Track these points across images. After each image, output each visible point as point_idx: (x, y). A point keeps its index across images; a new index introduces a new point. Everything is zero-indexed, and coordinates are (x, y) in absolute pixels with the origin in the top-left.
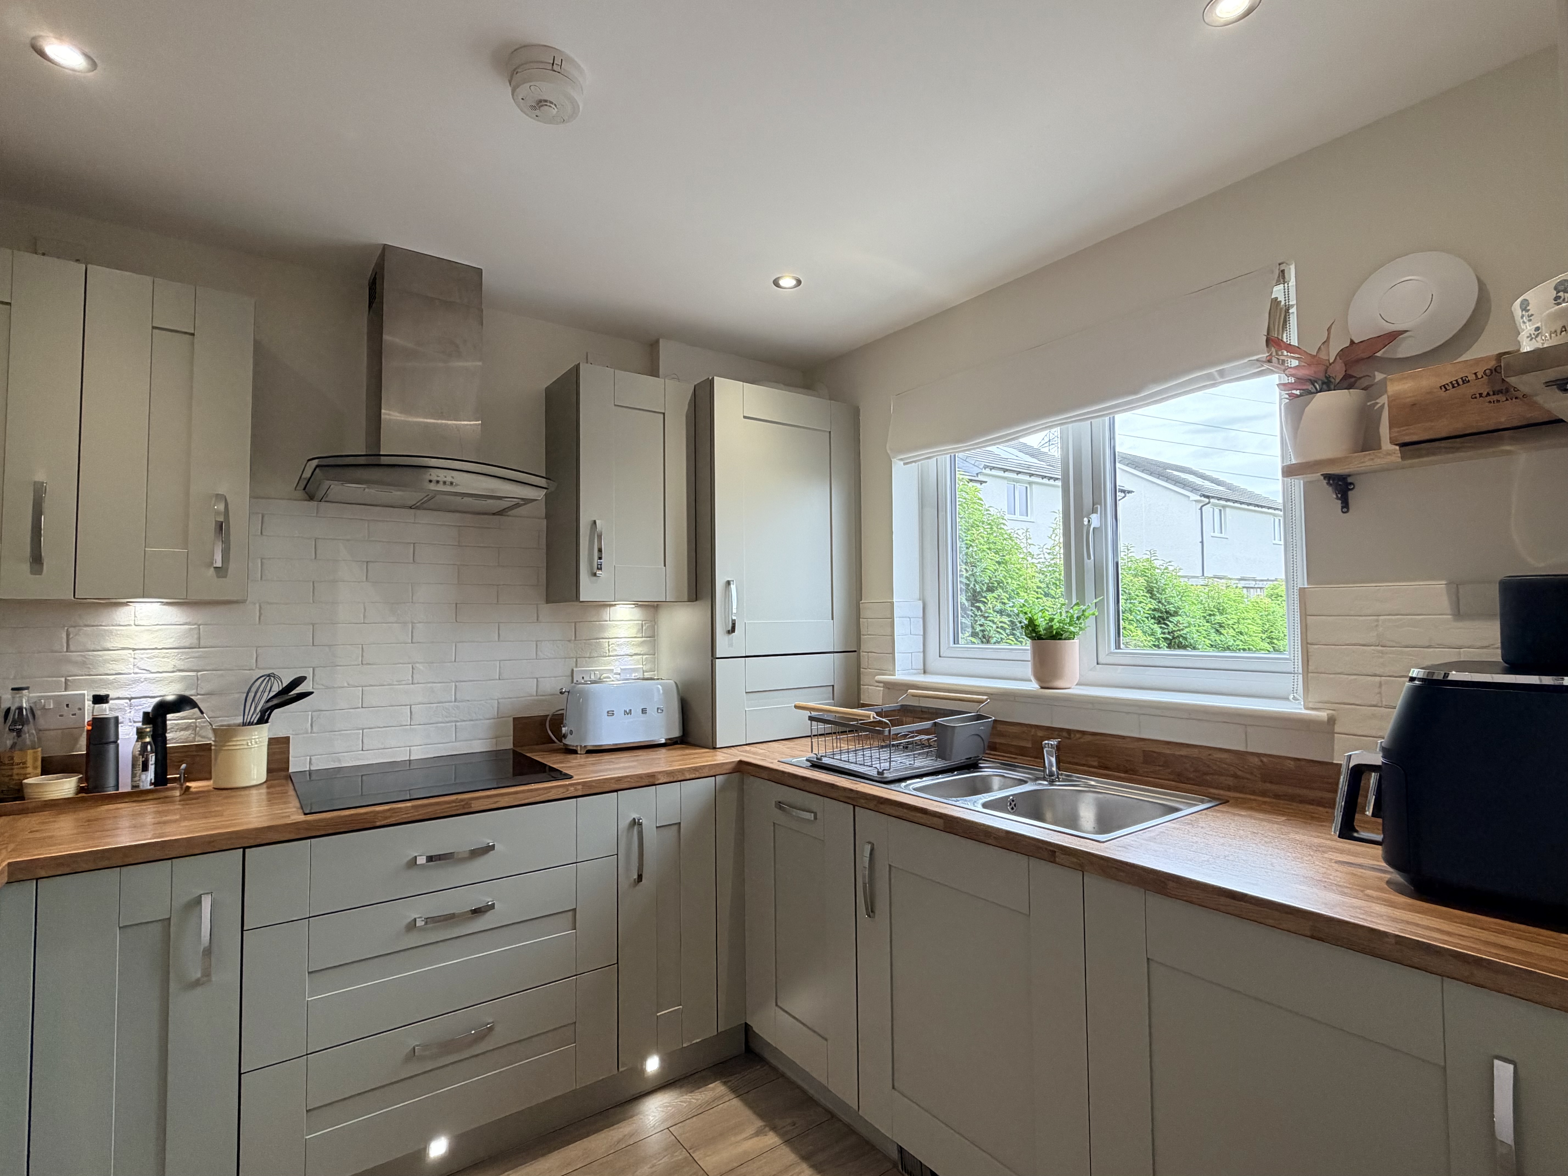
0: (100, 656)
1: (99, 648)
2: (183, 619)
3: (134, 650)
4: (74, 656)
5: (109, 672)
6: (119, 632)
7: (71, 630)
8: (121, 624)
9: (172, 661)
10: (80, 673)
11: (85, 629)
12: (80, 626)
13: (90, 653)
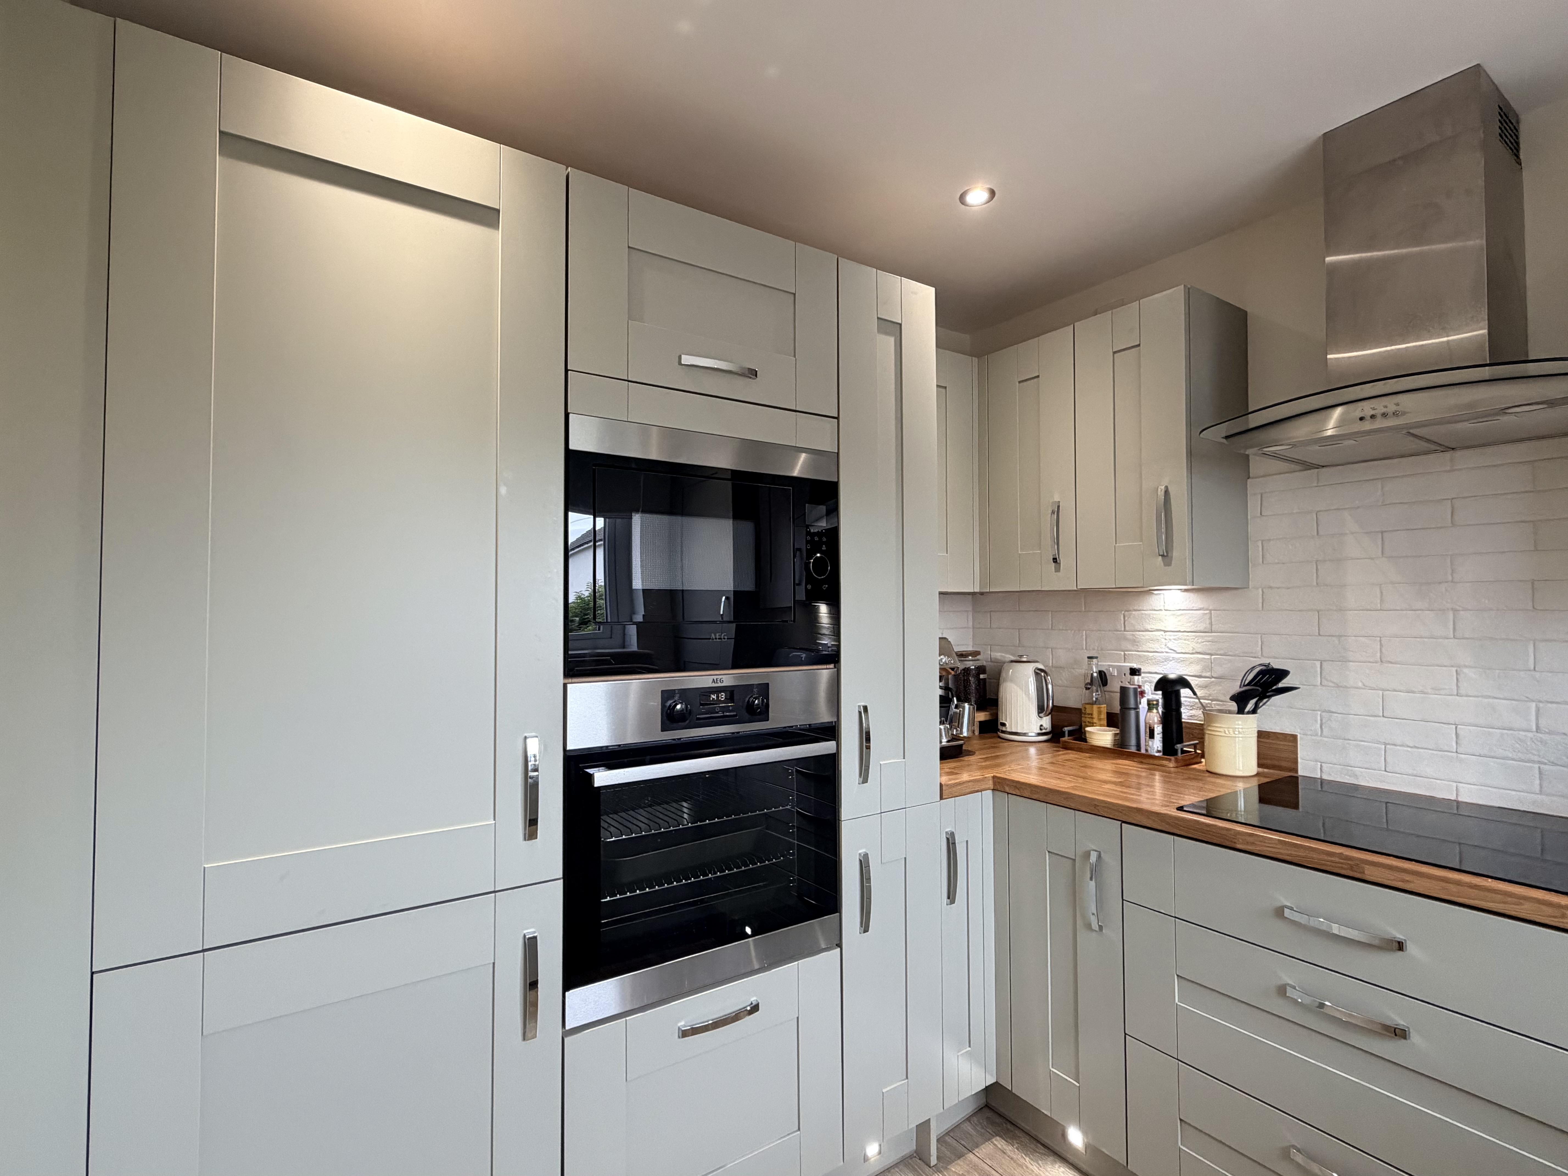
0: (1143, 636)
1: (1142, 629)
2: (1199, 605)
3: (1165, 631)
4: (1128, 634)
5: (1149, 650)
6: (1154, 616)
7: (1126, 613)
8: (1156, 609)
9: (1192, 644)
10: (1133, 649)
11: (1134, 613)
12: (1130, 611)
13: (1137, 633)
